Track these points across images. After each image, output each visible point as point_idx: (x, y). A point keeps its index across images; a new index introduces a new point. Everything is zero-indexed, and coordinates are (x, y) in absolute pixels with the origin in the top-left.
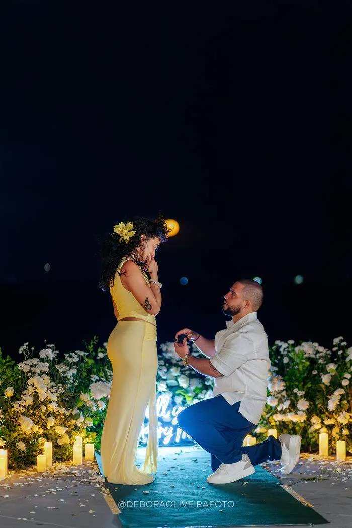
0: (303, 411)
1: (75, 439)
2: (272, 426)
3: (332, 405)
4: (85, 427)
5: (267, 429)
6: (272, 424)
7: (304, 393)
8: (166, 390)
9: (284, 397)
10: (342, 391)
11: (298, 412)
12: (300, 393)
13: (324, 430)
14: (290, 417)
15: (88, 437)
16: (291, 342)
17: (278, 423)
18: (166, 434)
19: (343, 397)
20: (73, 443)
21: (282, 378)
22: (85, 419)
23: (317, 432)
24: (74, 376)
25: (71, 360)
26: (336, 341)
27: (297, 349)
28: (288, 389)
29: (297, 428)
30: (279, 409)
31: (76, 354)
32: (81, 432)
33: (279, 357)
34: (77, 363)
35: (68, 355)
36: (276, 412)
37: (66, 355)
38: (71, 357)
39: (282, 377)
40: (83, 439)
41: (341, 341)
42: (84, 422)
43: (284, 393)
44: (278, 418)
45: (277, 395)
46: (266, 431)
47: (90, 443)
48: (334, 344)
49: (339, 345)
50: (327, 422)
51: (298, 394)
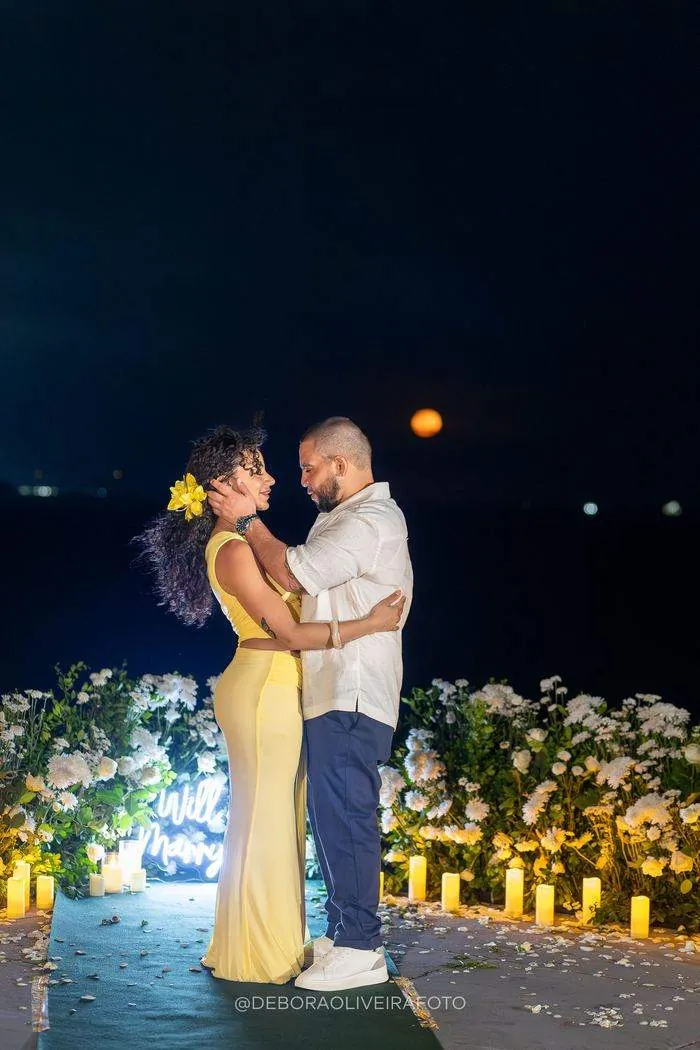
0: (477, 823)
1: (14, 866)
2: (419, 849)
3: (530, 815)
4: (37, 842)
5: (408, 856)
6: (418, 845)
7: (478, 786)
8: (213, 771)
9: (442, 792)
10: (551, 786)
11: (467, 825)
12: (471, 788)
13: (517, 861)
14: (451, 835)
15: (42, 862)
16: (463, 683)
17: (429, 845)
18: (211, 858)
19: (553, 798)
20: (11, 875)
21: (438, 756)
22: (37, 827)
23: (504, 865)
24: (17, 739)
25: (14, 708)
26: (546, 685)
27: (473, 698)
28: (450, 778)
29: (466, 856)
30: (430, 816)
31: (26, 696)
32: (27, 853)
33: (438, 712)
34: (27, 715)
35: (8, 697)
36: (426, 823)
37: (6, 698)
38: (16, 701)
39: (438, 753)
40: (33, 866)
41: (558, 685)
42: (36, 832)
43: (441, 786)
44: (429, 833)
45: (429, 789)
46: (405, 858)
47: (48, 874)
48: (543, 690)
49: (552, 693)
50: (523, 847)
51: (468, 790)
